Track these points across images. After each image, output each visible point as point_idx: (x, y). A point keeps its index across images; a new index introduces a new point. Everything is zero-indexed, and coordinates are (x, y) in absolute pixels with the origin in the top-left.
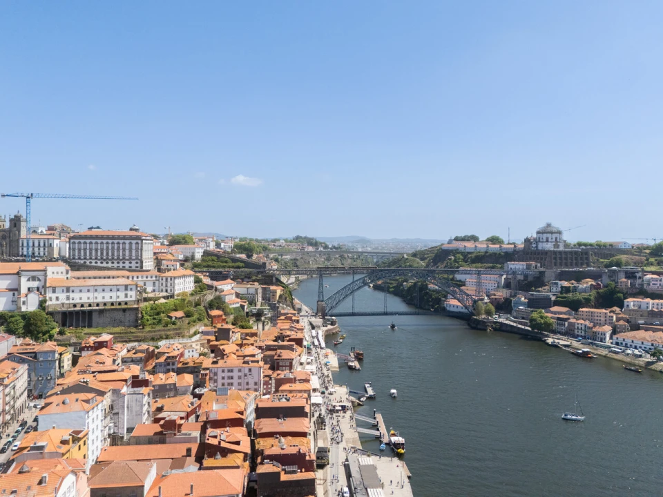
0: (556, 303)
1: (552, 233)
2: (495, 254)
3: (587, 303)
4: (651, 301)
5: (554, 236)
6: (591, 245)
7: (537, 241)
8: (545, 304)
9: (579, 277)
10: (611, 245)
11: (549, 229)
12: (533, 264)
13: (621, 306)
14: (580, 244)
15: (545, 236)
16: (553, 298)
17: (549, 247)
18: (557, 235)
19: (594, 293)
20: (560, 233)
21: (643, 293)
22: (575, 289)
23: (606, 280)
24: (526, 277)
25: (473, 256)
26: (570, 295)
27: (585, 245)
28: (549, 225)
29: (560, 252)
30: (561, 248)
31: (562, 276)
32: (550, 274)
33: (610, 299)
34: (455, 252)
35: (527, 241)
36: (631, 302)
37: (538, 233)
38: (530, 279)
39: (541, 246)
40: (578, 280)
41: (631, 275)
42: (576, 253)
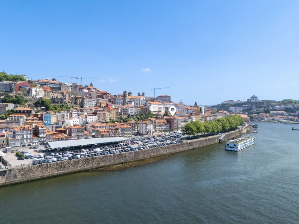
0: (255, 113)
1: (255, 97)
2: (239, 104)
3: (262, 112)
4: (276, 112)
5: (255, 98)
6: (265, 100)
7: (251, 100)
8: (252, 113)
9: (260, 107)
10: (270, 101)
11: (254, 97)
12: (249, 105)
13: (269, 113)
14: (262, 100)
15: (253, 98)
16: (254, 112)
17: (254, 101)
18: (256, 98)
19: (263, 110)
20: (257, 97)
21: (275, 110)
22: (259, 110)
23: (267, 108)
24: (247, 108)
25: (233, 105)
26: (258, 111)
27: (264, 101)
28: (254, 96)
29: (257, 102)
30: (257, 101)
31: (257, 108)
32: (254, 107)
33: (267, 112)
34: (227, 104)
35: (248, 100)
36: (272, 112)
37: (251, 98)
38: (249, 109)
39: (252, 101)
40: (260, 108)
41: (272, 106)
42: (261, 102)
